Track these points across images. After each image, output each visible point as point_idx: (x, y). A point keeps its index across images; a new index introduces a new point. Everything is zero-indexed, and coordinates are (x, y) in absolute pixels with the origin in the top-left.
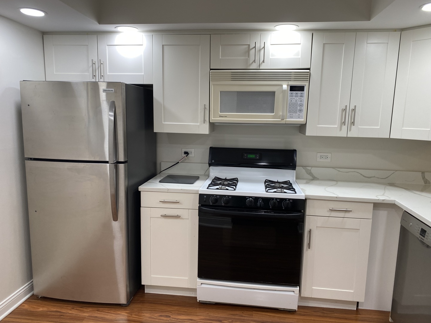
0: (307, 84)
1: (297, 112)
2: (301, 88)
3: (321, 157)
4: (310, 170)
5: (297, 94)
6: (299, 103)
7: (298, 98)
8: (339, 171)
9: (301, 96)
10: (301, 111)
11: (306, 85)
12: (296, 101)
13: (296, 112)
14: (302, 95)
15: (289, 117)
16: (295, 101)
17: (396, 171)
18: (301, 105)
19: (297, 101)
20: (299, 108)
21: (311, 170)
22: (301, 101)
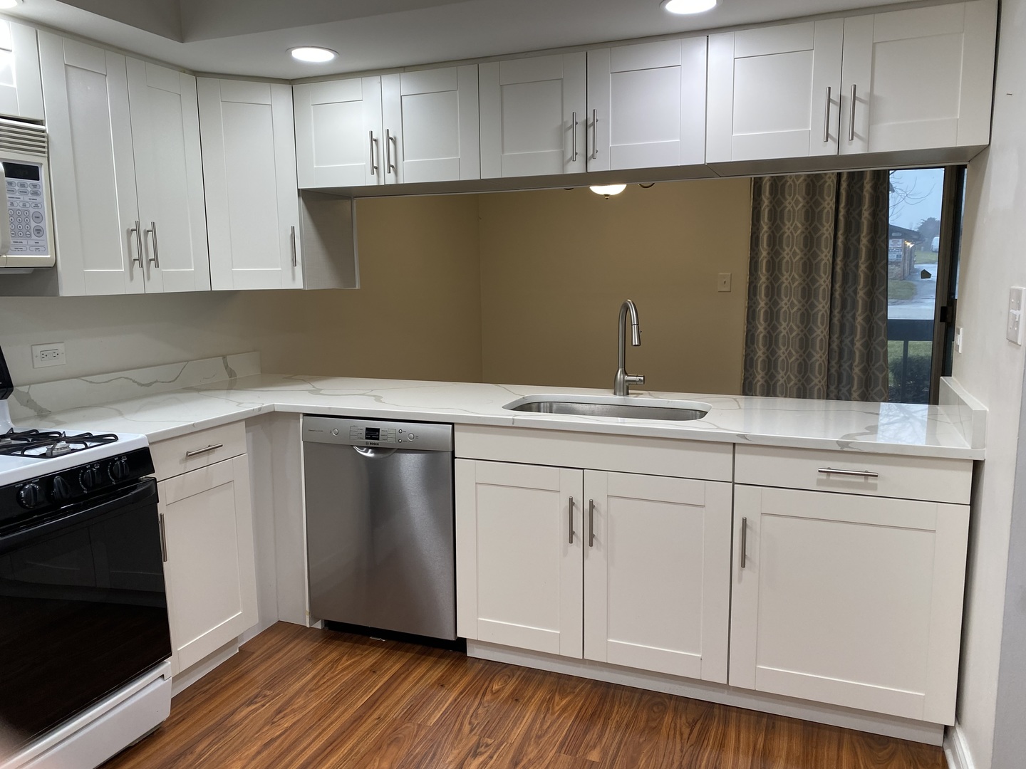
0: (44, 161)
1: (30, 235)
2: (31, 173)
3: (44, 355)
4: (28, 393)
5: (23, 185)
6: (32, 210)
7: (27, 198)
8: (91, 382)
9: (35, 193)
10: (41, 233)
11: (41, 164)
12: (24, 205)
13: (28, 236)
14: (35, 190)
15: (13, 248)
16: (21, 204)
17: (188, 361)
18: (38, 217)
19: (28, 205)
20: (33, 224)
21: (30, 393)
22: (36, 206)
